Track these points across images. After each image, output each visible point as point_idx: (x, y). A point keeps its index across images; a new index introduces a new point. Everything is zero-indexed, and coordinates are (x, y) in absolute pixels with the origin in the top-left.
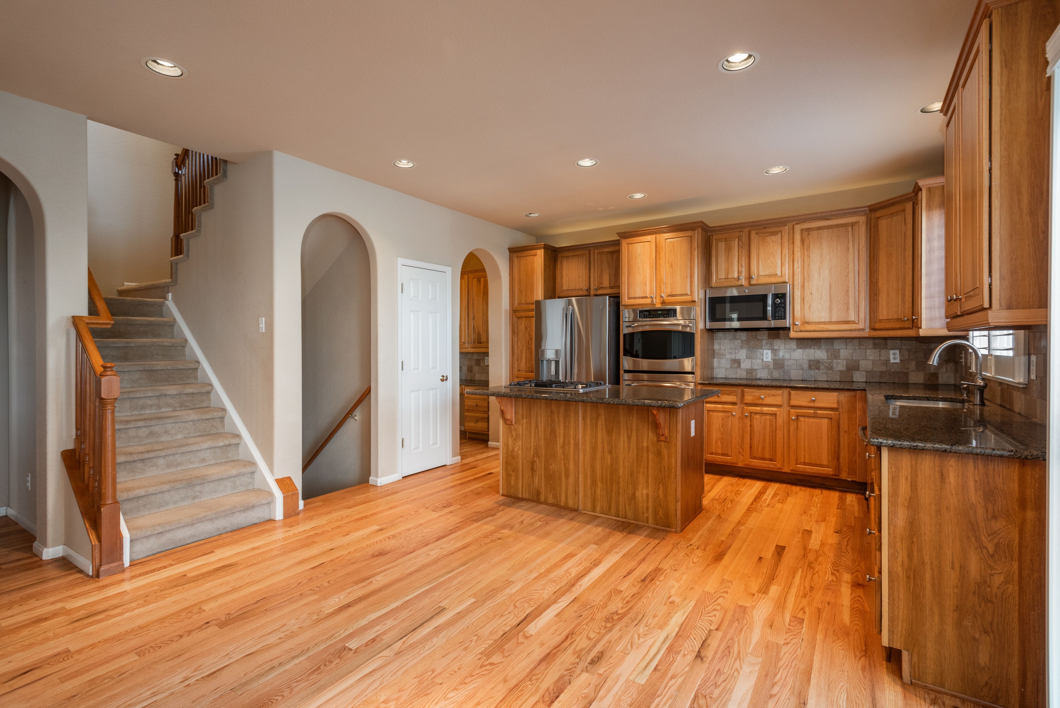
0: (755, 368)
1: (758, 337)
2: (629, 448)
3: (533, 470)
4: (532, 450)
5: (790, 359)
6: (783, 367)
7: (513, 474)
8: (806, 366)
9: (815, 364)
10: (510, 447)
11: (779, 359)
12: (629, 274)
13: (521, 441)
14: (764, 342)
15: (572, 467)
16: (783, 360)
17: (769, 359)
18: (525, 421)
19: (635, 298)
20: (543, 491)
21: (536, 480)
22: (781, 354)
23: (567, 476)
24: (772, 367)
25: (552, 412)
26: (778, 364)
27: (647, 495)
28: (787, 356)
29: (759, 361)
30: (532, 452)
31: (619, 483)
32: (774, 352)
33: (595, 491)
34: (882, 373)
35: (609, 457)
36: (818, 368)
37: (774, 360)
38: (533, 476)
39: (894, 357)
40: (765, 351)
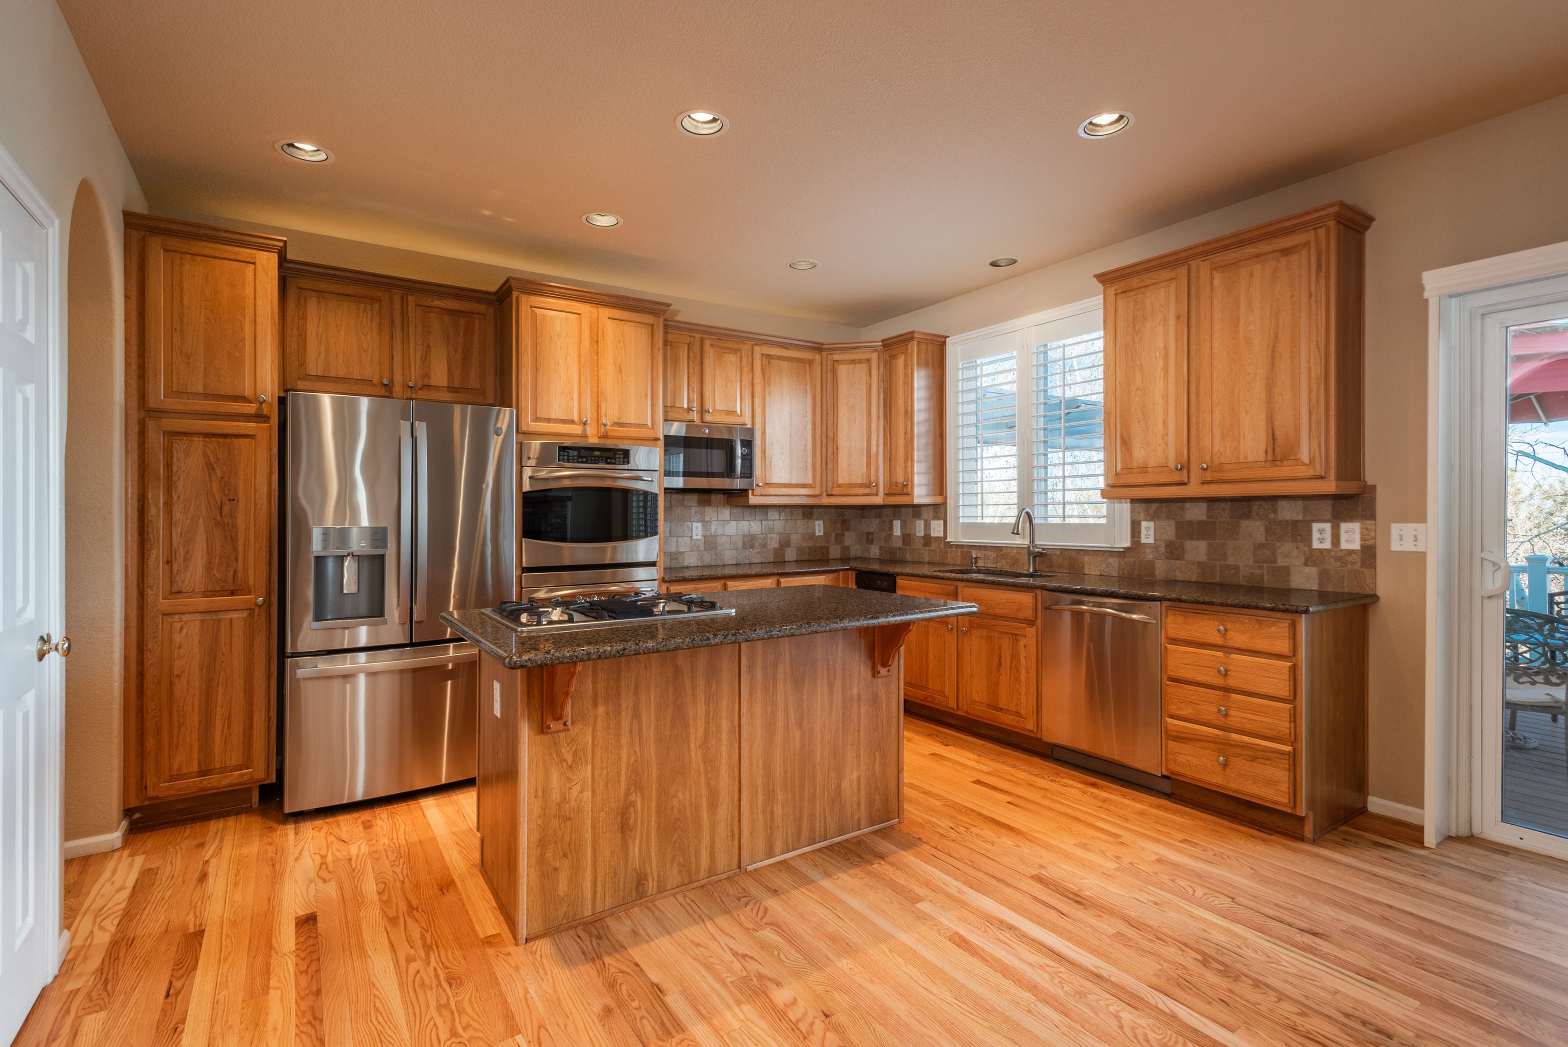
0: (682, 550)
1: (686, 504)
2: (831, 703)
3: (625, 828)
4: (623, 778)
5: (723, 535)
6: (716, 548)
7: (565, 865)
8: (740, 545)
9: (749, 541)
10: (556, 795)
11: (711, 536)
12: (536, 369)
13: (589, 767)
14: (693, 510)
15: (725, 782)
16: (716, 536)
17: (700, 537)
18: (601, 709)
19: (549, 420)
20: (653, 870)
21: (635, 849)
22: (714, 527)
23: (713, 806)
24: (702, 548)
25: (677, 671)
26: (710, 542)
27: (859, 779)
28: (720, 532)
29: (687, 540)
30: (623, 784)
31: (814, 777)
32: (705, 524)
33: (772, 813)
34: (810, 548)
35: (797, 734)
36: (752, 547)
37: (705, 537)
38: (625, 844)
39: (819, 528)
40: (695, 524)
